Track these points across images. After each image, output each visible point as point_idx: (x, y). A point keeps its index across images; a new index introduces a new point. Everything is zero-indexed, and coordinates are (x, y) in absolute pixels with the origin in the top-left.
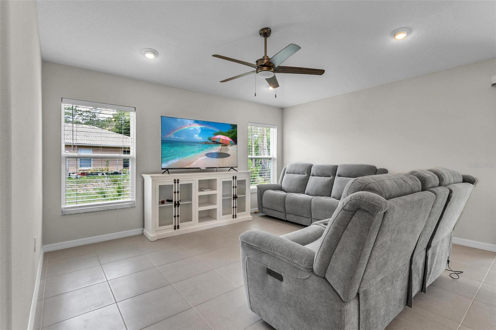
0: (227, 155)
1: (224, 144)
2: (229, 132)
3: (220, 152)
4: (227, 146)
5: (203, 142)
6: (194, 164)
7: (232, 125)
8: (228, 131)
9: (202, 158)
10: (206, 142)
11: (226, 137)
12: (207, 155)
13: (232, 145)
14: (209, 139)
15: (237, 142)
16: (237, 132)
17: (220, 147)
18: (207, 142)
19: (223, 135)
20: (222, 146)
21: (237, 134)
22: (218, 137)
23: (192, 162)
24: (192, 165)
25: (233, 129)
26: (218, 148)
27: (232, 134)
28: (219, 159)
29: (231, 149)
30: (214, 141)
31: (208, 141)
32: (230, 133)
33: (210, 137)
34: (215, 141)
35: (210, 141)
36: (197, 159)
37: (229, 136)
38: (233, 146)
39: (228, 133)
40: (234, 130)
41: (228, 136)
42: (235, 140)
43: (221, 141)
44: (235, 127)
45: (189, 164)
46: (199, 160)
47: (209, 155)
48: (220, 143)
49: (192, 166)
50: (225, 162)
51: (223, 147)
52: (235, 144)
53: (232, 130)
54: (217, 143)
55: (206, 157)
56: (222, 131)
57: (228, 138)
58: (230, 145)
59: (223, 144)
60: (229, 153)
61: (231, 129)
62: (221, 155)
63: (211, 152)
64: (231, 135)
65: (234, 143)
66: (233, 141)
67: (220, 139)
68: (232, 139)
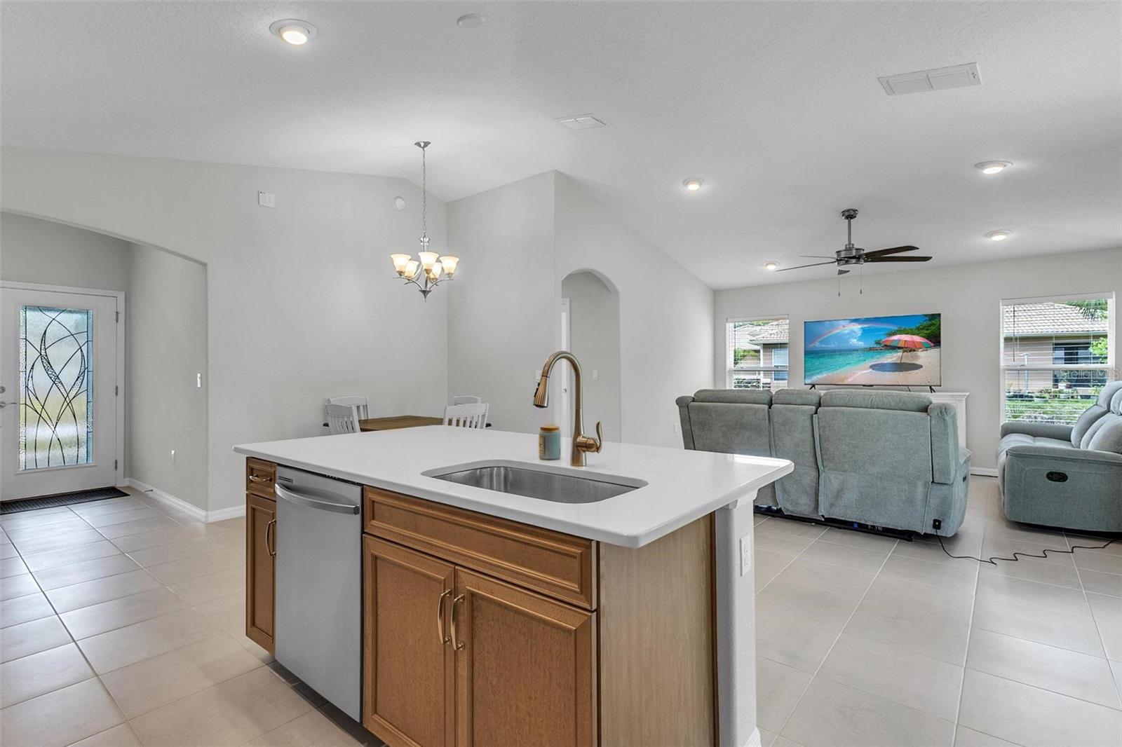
0: (917, 367)
1: (909, 348)
2: (922, 327)
3: (899, 362)
4: (914, 351)
5: (865, 348)
6: (850, 380)
7: (927, 316)
8: (918, 325)
11: (913, 336)
12: (872, 367)
13: (927, 348)
14: (878, 343)
15: (939, 342)
16: (940, 325)
17: (900, 353)
18: (874, 348)
19: (905, 334)
20: (904, 351)
21: (940, 329)
22: (895, 337)
23: (846, 378)
25: (930, 321)
27: (928, 329)
28: (897, 372)
29: (926, 357)
30: (886, 346)
31: (875, 346)
32: (921, 329)
33: (878, 339)
34: (888, 344)
35: (878, 346)
36: (854, 374)
37: (921, 334)
38: (929, 351)
39: (918, 328)
40: (933, 322)
41: (918, 334)
42: (935, 339)
43: (901, 345)
44: (935, 317)
45: (844, 380)
46: (859, 373)
47: (875, 367)
48: (899, 348)
49: (847, 382)
50: (911, 377)
51: (906, 353)
52: (934, 346)
53: (927, 324)
54: (893, 348)
55: (871, 370)
56: (903, 328)
57: (917, 339)
58: (920, 348)
59: (905, 349)
60: (918, 362)
61: (925, 321)
62: (900, 367)
63: (880, 362)
64: (926, 332)
65: (932, 345)
66: (930, 341)
67: (899, 340)
68: (927, 339)
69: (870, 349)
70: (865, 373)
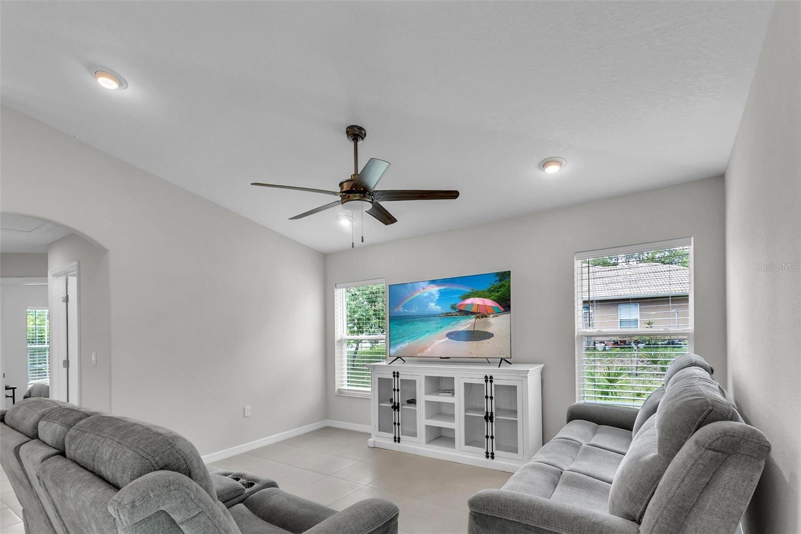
0: (488, 336)
1: (481, 314)
2: (493, 288)
3: (472, 330)
4: (486, 317)
5: (442, 314)
6: (429, 350)
7: (497, 274)
8: (489, 286)
9: (442, 341)
10: (447, 313)
11: (485, 300)
12: (449, 335)
13: (497, 314)
15: (509, 307)
16: (509, 286)
17: (473, 320)
18: (450, 313)
19: (478, 297)
20: (477, 317)
21: (509, 291)
22: (469, 301)
23: (426, 348)
24: (426, 351)
25: (500, 281)
26: (468, 322)
27: (498, 292)
28: (471, 342)
29: (497, 324)
30: (460, 311)
31: (451, 311)
32: (492, 291)
33: (454, 304)
34: (462, 309)
35: (454, 311)
36: (433, 343)
37: (492, 297)
38: (500, 317)
39: (490, 291)
40: (503, 282)
41: (488, 297)
42: (505, 303)
43: (474, 310)
44: (506, 276)
45: (423, 351)
46: (436, 343)
47: (452, 335)
48: (473, 313)
49: (426, 353)
50: (484, 348)
51: (478, 319)
52: (504, 311)
53: (498, 284)
54: (466, 313)
55: (447, 339)
56: (476, 289)
57: (489, 302)
58: (493, 314)
59: (478, 315)
60: (490, 330)
61: (497, 281)
62: (475, 336)
63: (455, 330)
64: (496, 294)
65: (503, 309)
66: (500, 305)
67: (472, 304)
68: (498, 302)
69: (448, 315)
70: (442, 342)
